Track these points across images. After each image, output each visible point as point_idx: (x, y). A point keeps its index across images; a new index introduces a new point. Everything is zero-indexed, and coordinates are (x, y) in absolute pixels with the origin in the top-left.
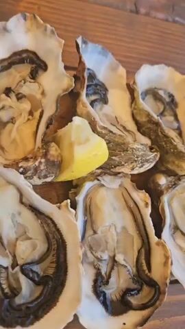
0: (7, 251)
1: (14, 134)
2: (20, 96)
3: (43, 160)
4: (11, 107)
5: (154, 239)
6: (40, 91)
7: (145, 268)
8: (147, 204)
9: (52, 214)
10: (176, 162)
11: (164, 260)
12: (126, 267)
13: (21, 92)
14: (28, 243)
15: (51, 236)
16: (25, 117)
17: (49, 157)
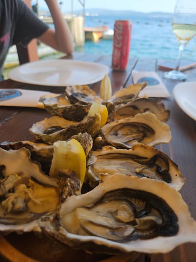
0: (123, 226)
1: (38, 201)
2: (11, 190)
3: (69, 179)
4: (16, 198)
5: (130, 151)
6: (17, 175)
7: (145, 160)
8: (110, 148)
9: (104, 190)
10: (94, 126)
11: (143, 148)
12: (143, 169)
13: (8, 189)
14: (119, 212)
15: (117, 198)
16: (29, 190)
17: (68, 174)
